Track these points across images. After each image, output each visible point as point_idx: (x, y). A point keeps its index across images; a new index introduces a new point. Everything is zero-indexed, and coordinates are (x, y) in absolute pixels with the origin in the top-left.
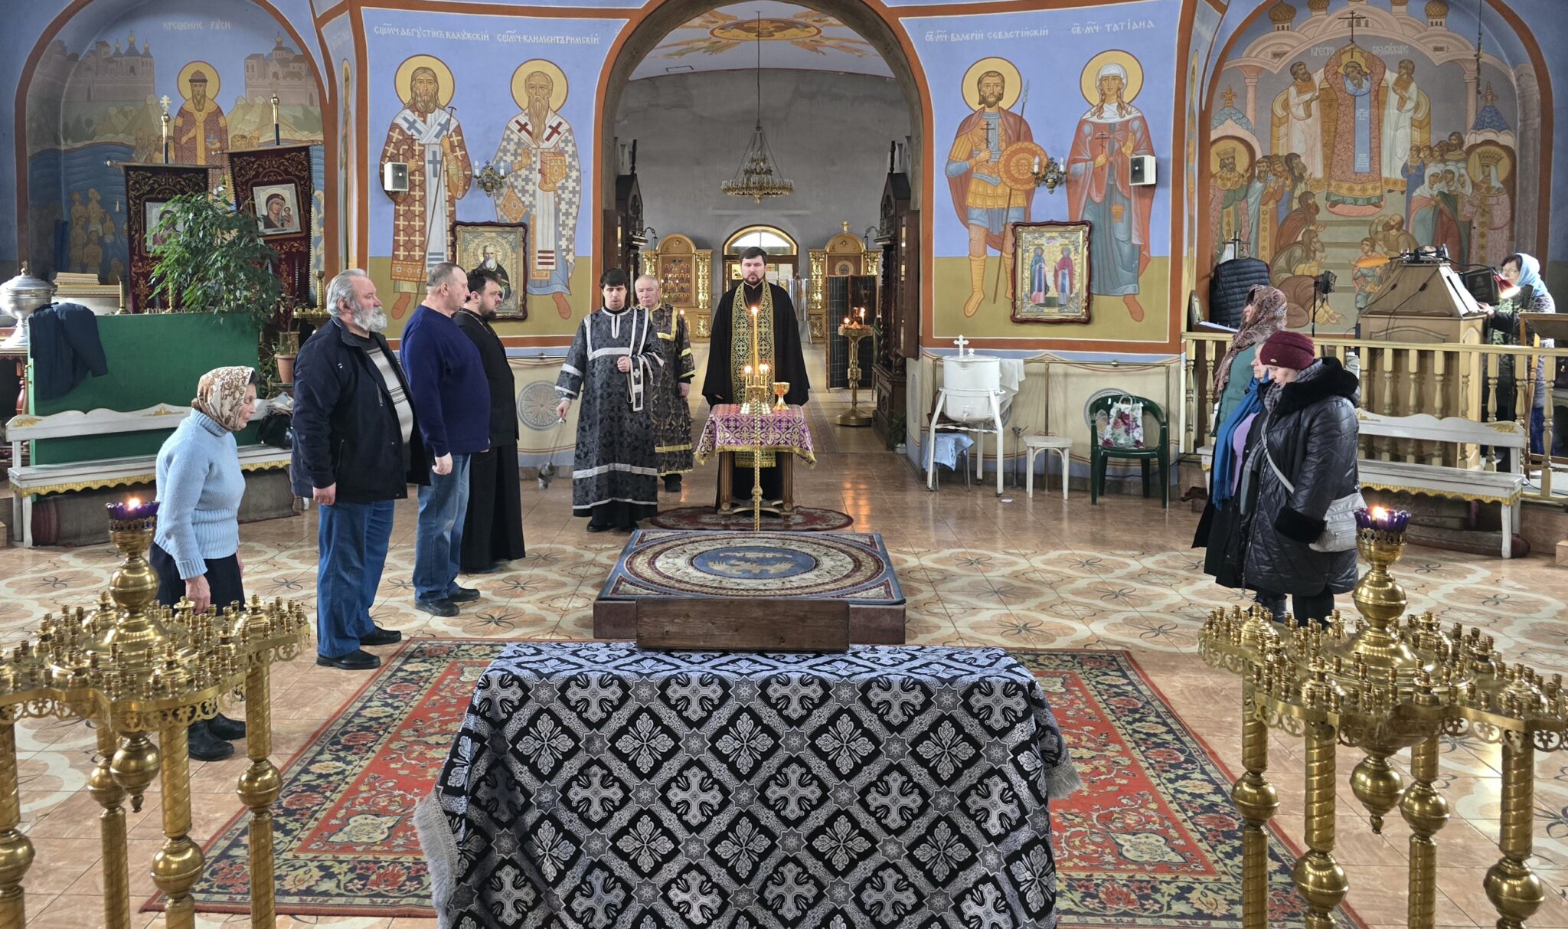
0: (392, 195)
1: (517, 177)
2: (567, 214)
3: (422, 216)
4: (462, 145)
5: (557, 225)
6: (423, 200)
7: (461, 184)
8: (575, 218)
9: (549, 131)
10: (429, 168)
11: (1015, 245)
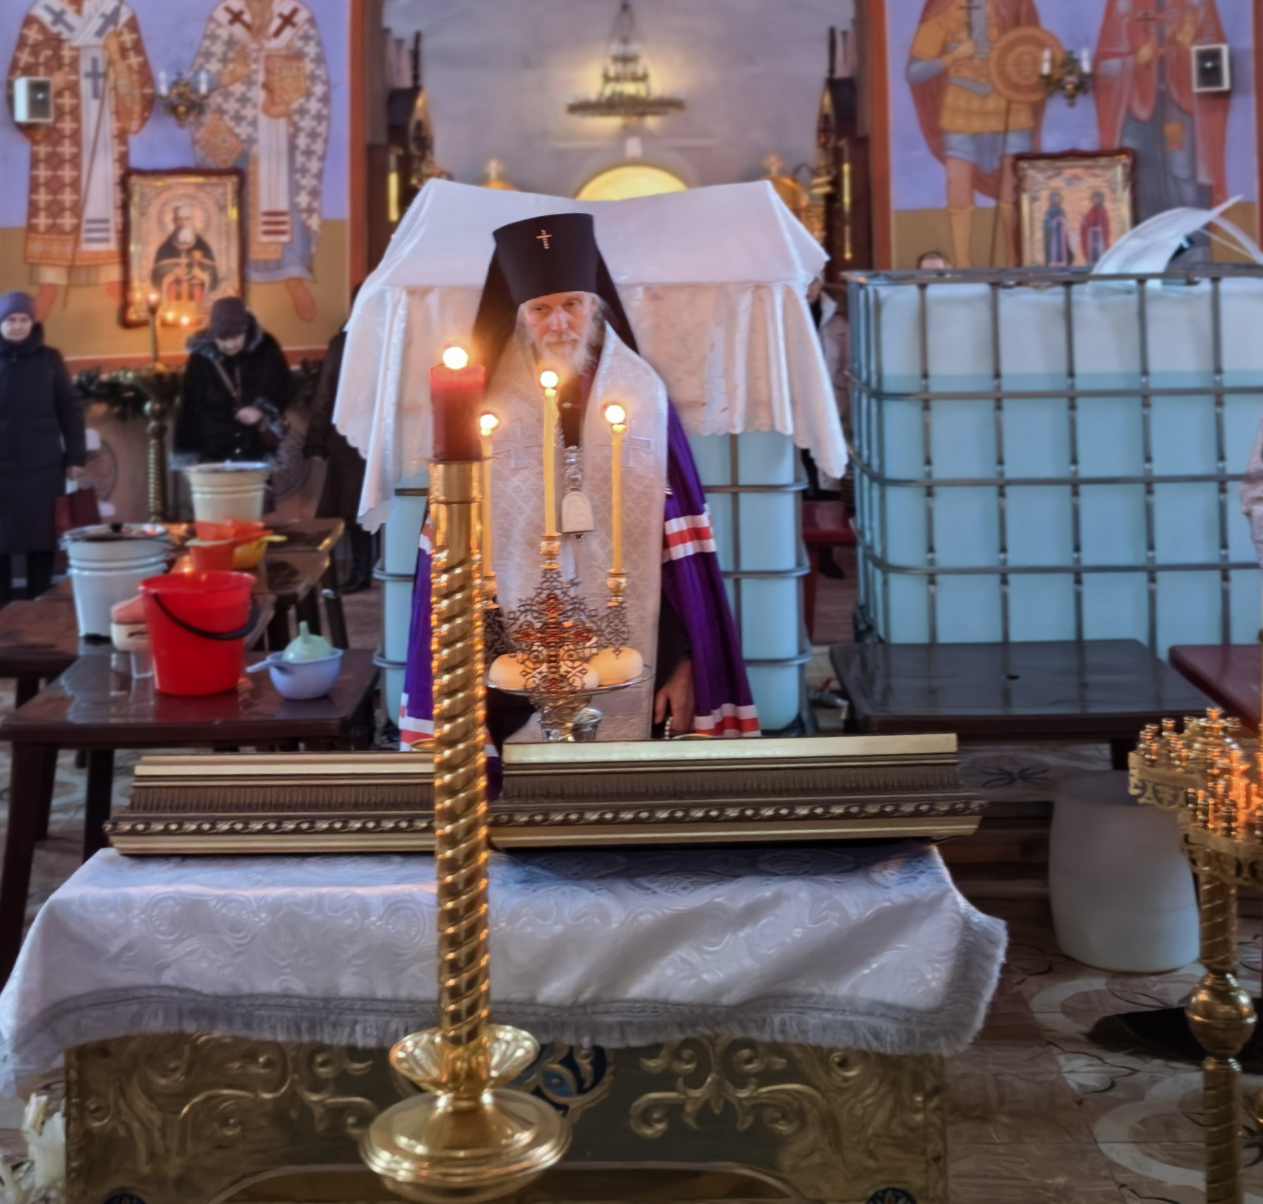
0: (26, 129)
1: (227, 95)
2: (308, 153)
3: (75, 161)
4: (138, 48)
5: (292, 170)
6: (76, 137)
7: (137, 108)
8: (322, 158)
9: (277, 23)
10: (86, 86)
11: (1018, 189)
